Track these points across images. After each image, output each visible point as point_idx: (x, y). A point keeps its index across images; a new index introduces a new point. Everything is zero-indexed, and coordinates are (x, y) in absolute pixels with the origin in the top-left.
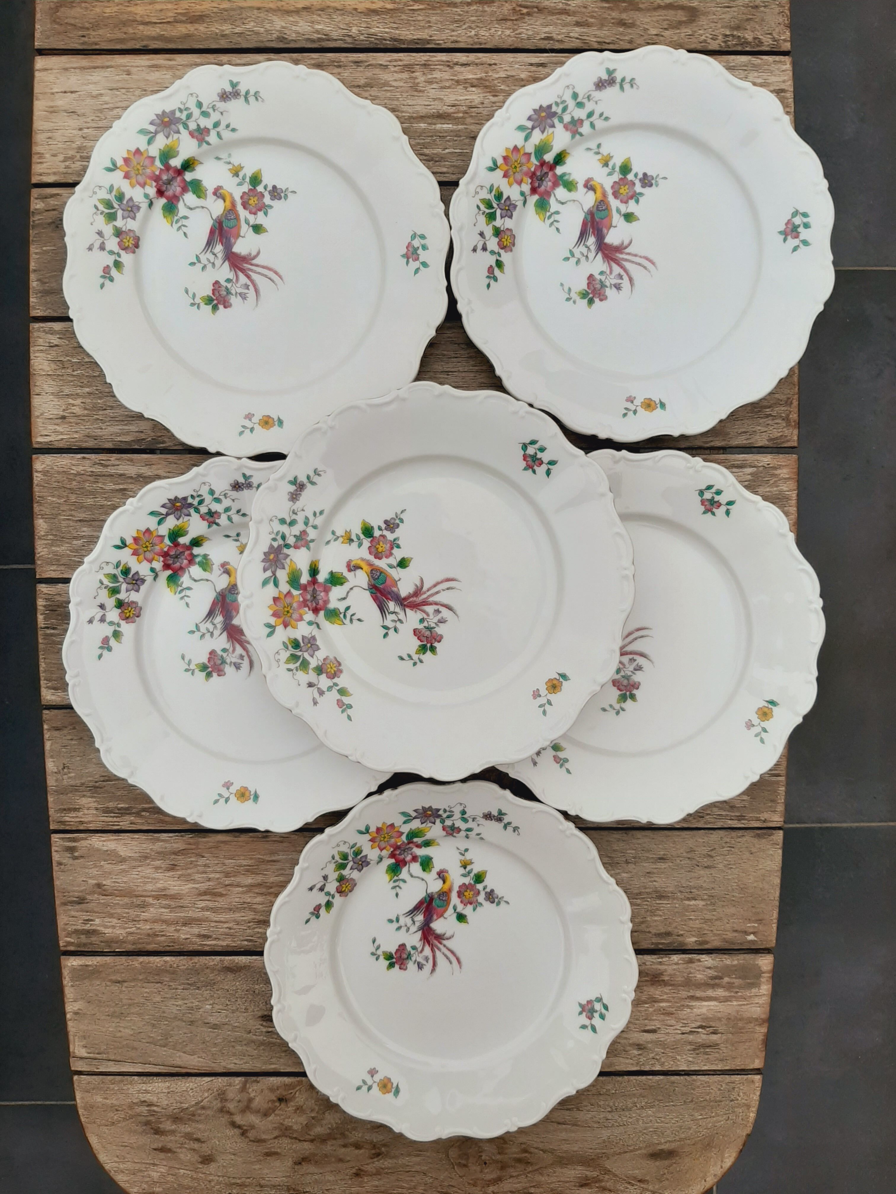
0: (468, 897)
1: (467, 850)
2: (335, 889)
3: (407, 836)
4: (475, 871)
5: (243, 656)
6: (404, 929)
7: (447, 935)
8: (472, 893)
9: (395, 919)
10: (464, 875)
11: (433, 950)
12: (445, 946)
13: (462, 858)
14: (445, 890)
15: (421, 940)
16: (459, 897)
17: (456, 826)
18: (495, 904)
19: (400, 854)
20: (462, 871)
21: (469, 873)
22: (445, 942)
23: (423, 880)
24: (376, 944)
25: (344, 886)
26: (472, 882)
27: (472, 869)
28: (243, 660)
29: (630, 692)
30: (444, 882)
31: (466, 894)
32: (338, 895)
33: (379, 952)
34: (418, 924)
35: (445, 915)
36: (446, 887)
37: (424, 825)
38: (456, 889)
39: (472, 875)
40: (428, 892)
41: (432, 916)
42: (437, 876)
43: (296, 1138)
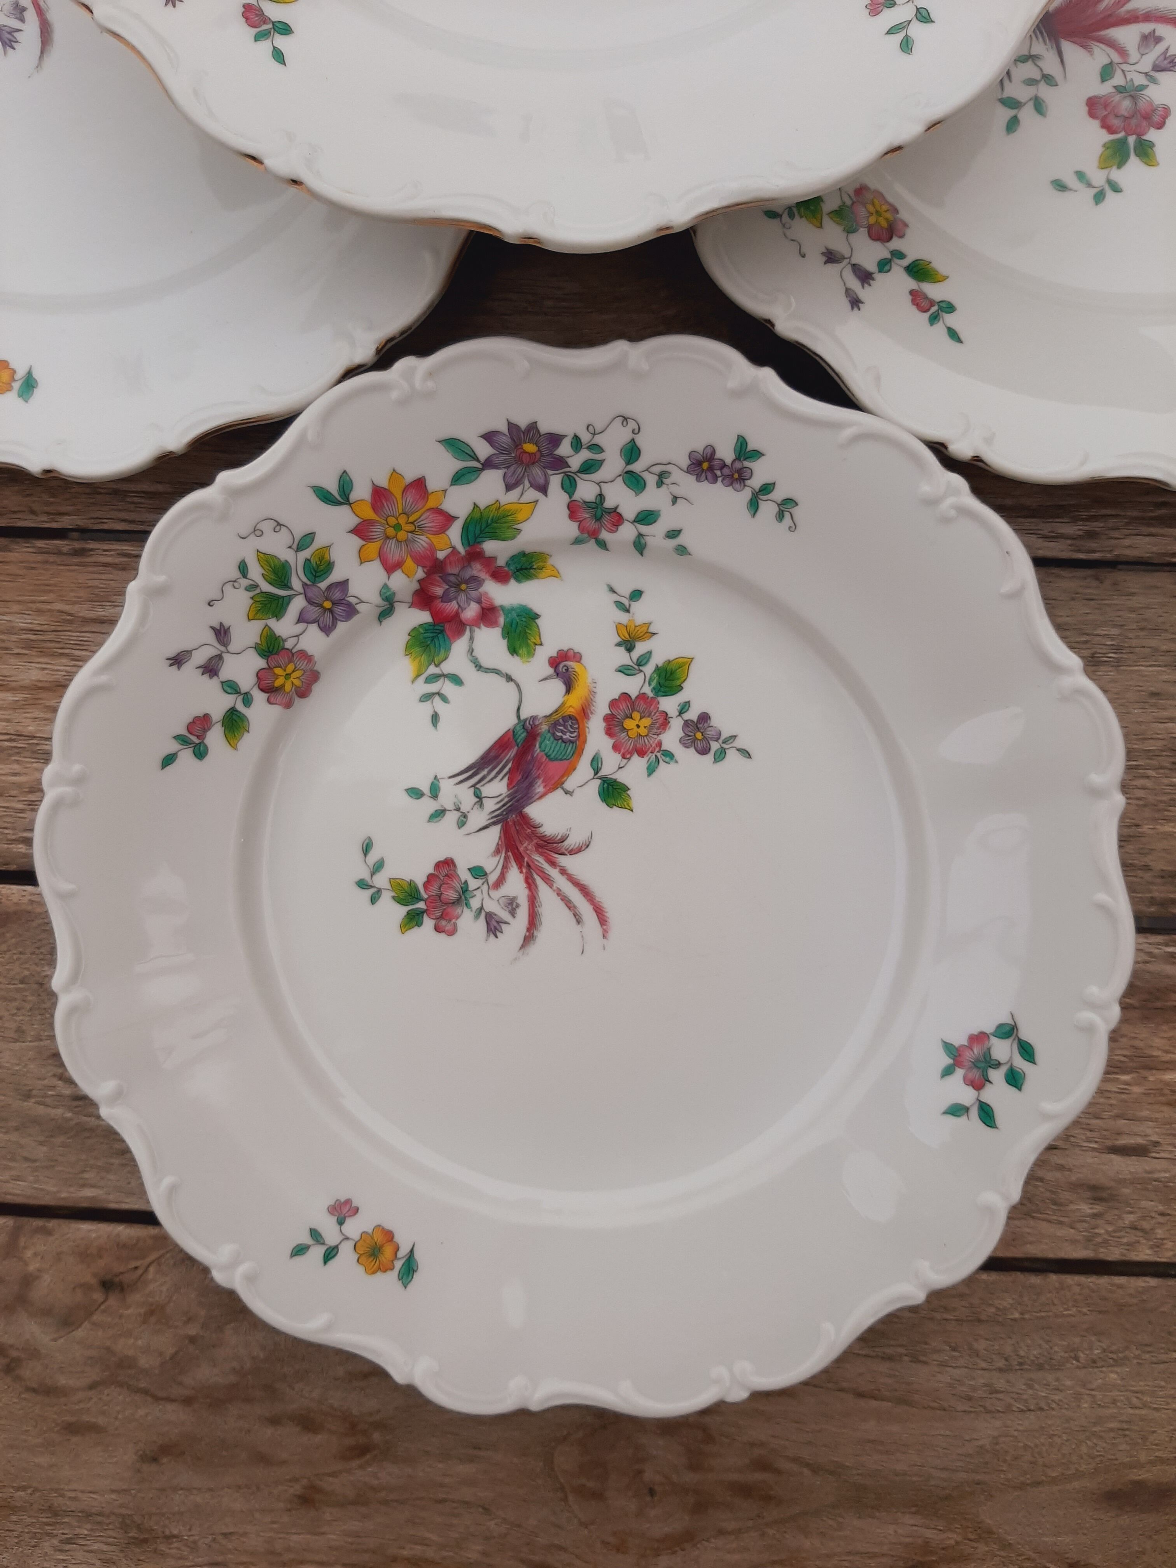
0: (632, 734)
1: (636, 595)
2: (253, 680)
3: (466, 528)
4: (658, 659)
5: (24, 9)
6: (452, 818)
7: (573, 841)
8: (646, 722)
9: (426, 789)
10: (624, 670)
11: (530, 883)
12: (563, 871)
13: (623, 618)
14: (571, 711)
15: (497, 851)
16: (609, 732)
17: (609, 503)
18: (710, 757)
19: (446, 598)
20: (622, 657)
21: (642, 662)
22: (563, 860)
23: (509, 678)
24: (373, 857)
25: (278, 671)
26: (648, 690)
27: (650, 653)
28: (22, 20)
29: (1139, 135)
30: (569, 690)
31: (629, 724)
32: (263, 696)
33: (381, 880)
34: (490, 805)
35: (569, 784)
36: (574, 702)
37: (514, 495)
38: (601, 708)
39: (649, 669)
40: (524, 715)
41: (531, 785)
42: (551, 671)
43: (146, 1392)
